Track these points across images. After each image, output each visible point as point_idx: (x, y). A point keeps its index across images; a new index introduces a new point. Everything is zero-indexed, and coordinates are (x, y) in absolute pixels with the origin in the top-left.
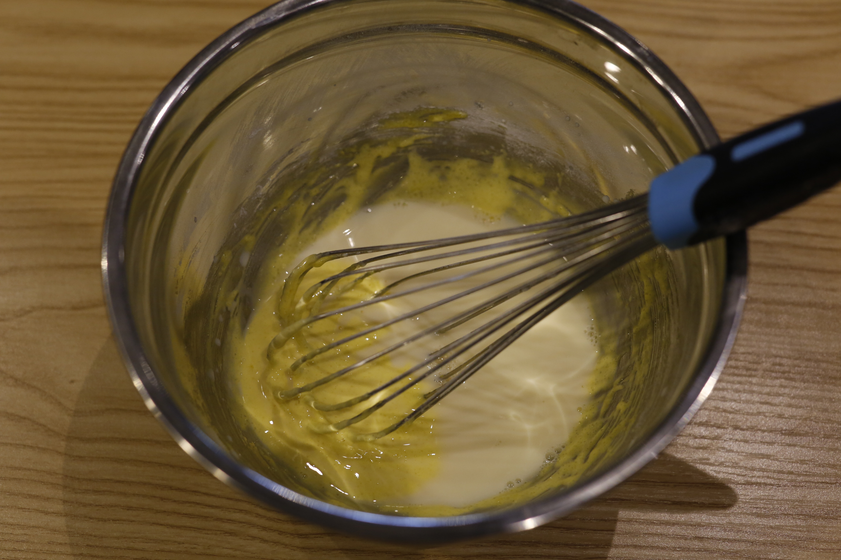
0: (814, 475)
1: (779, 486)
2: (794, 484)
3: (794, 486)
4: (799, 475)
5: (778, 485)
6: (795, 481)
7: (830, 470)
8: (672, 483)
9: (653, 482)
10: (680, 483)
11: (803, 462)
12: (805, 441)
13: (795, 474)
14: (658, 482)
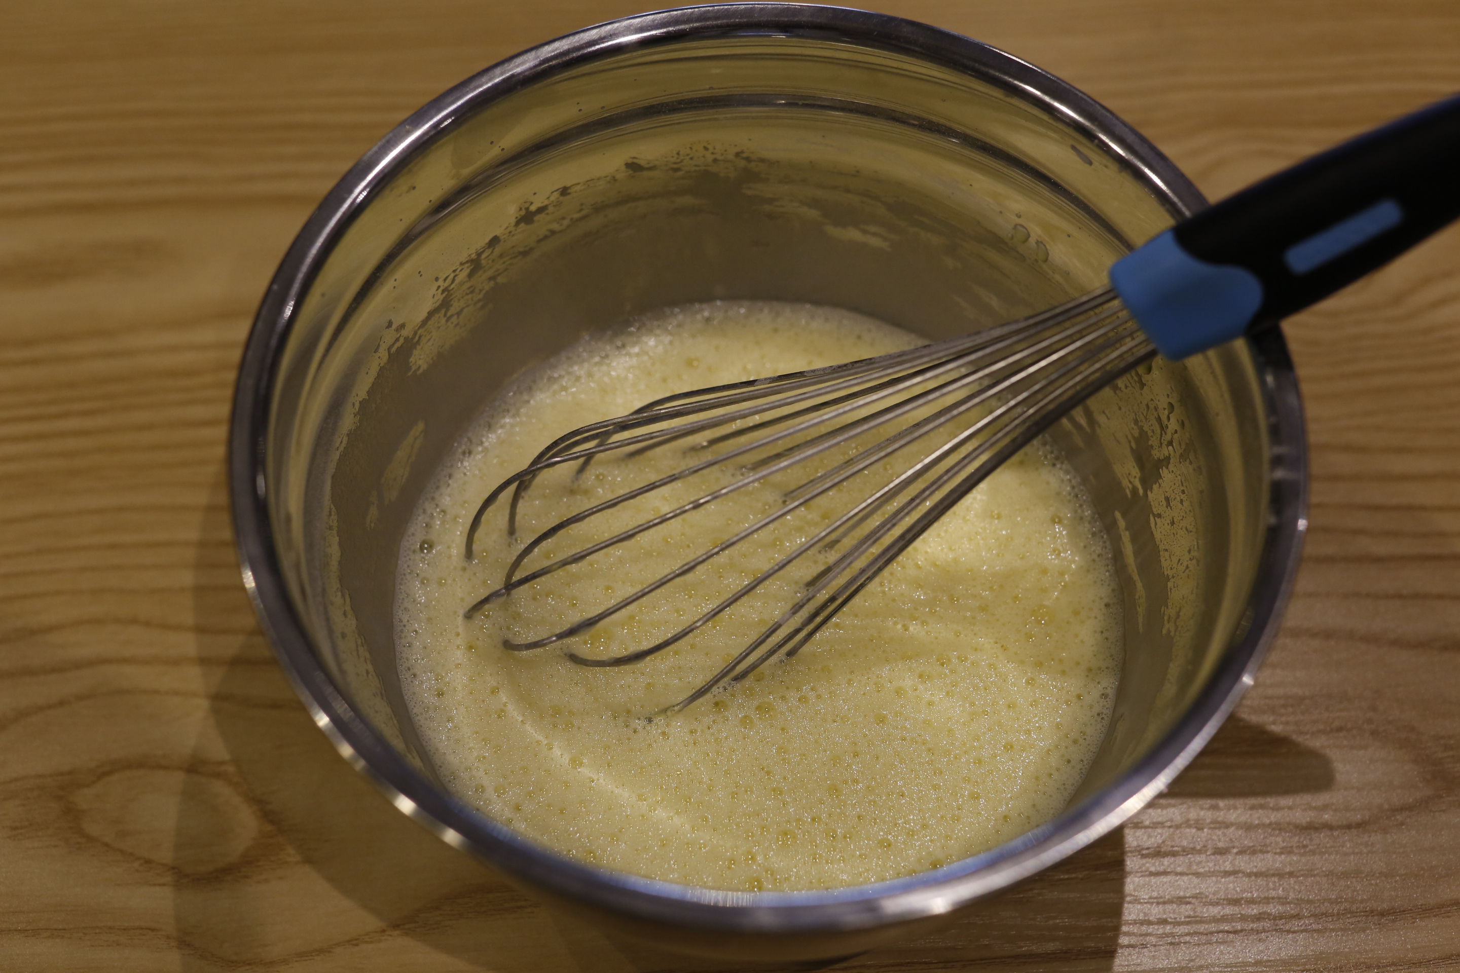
0: (1201, 921)
1: (1144, 946)
2: (1169, 940)
3: (1171, 944)
4: (1177, 923)
5: (1143, 944)
6: (1172, 935)
7: (1229, 910)
8: (958, 961)
9: (926, 963)
10: (972, 961)
11: (1181, 901)
12: (1180, 863)
13: (1171, 923)
14: (934, 963)
